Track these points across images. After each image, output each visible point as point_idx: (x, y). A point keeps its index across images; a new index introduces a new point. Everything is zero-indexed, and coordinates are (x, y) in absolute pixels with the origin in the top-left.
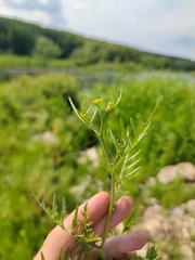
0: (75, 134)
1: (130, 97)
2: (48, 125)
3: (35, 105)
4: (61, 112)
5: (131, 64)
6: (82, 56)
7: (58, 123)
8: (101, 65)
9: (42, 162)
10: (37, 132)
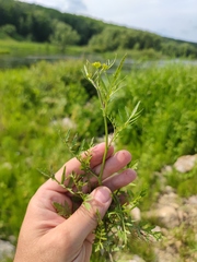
0: (92, 120)
1: (149, 84)
2: (67, 111)
3: (54, 91)
4: (79, 98)
5: (152, 51)
6: (101, 42)
7: (76, 109)
8: (120, 52)
9: (61, 146)
10: (55, 118)
